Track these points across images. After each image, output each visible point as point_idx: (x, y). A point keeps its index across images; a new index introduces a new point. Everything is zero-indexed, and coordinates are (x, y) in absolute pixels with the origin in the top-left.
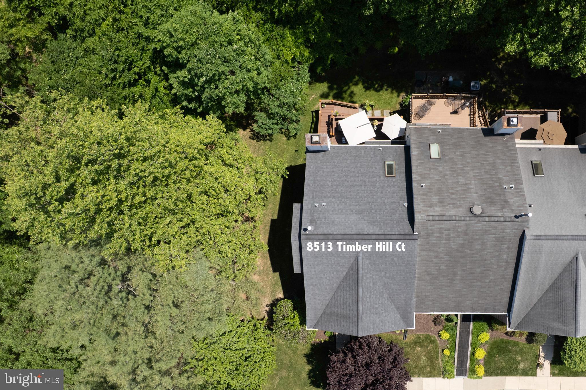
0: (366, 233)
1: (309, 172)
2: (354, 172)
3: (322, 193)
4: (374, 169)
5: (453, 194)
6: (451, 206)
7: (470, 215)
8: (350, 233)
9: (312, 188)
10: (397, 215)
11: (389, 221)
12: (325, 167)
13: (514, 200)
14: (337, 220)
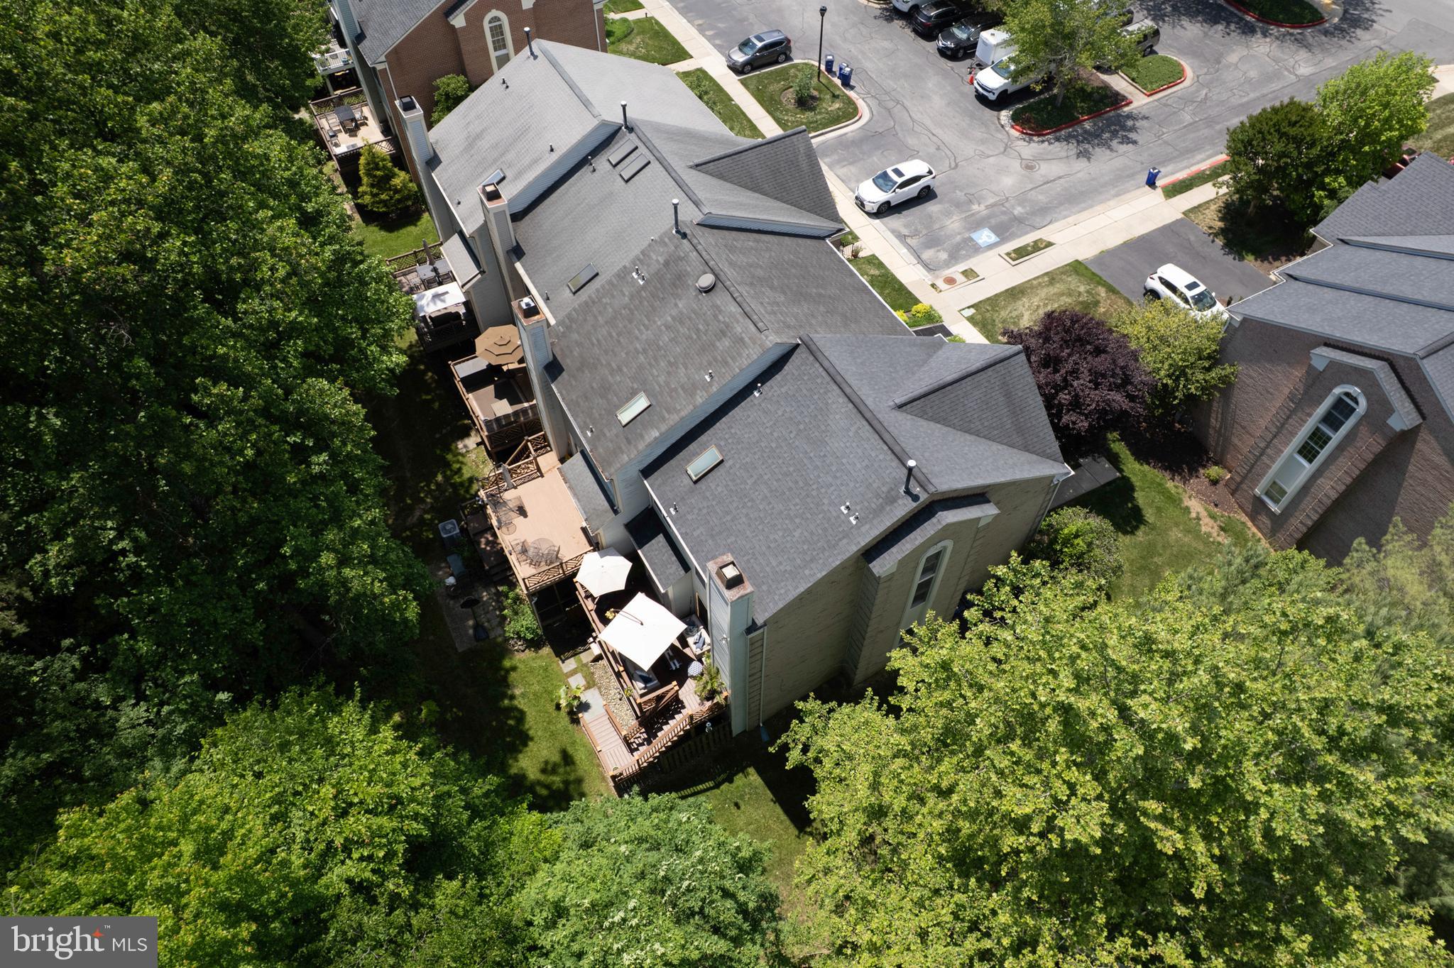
0: (851, 405)
1: (797, 587)
2: (747, 515)
3: (825, 530)
4: (720, 489)
5: (698, 330)
6: (721, 317)
7: (720, 285)
8: (868, 427)
9: (827, 554)
10: (783, 390)
11: (805, 391)
12: (768, 569)
13: (658, 258)
14: (859, 466)
